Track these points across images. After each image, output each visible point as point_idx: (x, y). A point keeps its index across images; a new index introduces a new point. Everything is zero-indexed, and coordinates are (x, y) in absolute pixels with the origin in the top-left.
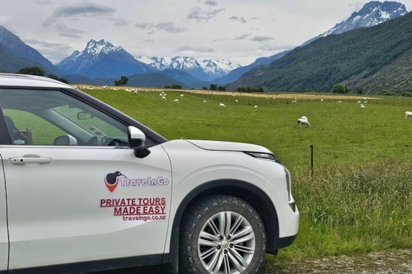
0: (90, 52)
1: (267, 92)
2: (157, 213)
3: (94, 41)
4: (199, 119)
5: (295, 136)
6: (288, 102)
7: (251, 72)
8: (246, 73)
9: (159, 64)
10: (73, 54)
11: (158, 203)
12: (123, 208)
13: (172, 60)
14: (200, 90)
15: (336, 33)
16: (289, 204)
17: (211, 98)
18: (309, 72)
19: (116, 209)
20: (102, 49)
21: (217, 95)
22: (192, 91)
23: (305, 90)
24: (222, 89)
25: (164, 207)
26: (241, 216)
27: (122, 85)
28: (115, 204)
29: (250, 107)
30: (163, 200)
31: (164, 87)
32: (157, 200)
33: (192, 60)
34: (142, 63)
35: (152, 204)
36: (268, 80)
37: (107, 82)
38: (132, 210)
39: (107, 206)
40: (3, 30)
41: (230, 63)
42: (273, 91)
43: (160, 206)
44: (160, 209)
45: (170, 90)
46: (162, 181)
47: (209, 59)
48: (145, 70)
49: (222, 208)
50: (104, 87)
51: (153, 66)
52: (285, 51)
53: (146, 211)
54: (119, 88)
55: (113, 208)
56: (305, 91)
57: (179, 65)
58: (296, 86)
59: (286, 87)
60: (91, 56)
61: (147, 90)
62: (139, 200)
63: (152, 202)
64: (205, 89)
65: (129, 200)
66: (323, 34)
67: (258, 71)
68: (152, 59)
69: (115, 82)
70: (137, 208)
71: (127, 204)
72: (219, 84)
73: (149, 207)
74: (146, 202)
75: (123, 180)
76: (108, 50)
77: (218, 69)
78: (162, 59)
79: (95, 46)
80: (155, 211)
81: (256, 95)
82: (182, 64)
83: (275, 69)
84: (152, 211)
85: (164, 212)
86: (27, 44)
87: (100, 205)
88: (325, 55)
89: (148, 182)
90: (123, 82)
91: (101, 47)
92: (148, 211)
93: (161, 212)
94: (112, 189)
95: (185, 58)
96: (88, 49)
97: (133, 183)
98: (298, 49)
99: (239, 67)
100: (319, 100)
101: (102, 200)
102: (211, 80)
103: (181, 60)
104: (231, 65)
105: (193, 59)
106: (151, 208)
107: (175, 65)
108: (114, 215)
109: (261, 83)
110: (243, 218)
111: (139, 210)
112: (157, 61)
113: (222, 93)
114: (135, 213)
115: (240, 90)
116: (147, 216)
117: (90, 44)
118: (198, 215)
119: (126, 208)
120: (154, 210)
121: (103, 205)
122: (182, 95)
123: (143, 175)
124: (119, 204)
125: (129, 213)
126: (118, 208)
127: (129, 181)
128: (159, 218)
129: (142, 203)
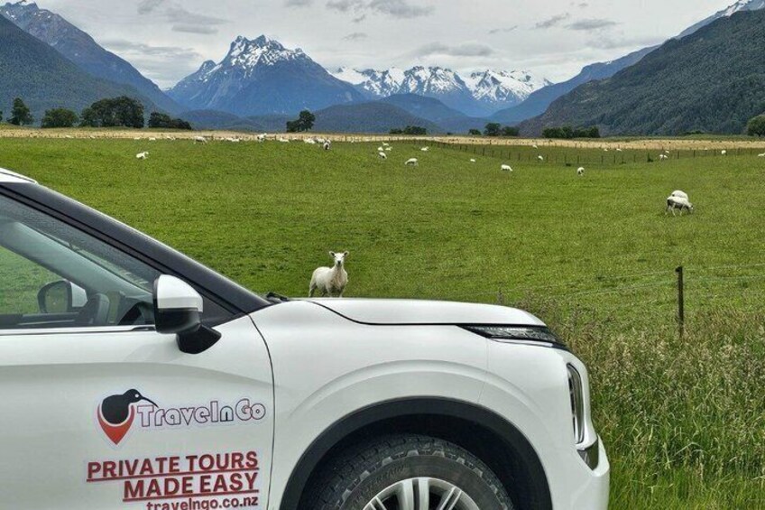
0: (237, 62)
1: (607, 137)
2: (236, 491)
3: (245, 39)
4: (456, 200)
5: (658, 236)
6: (650, 157)
7: (572, 94)
8: (562, 97)
9: (378, 83)
10: (201, 68)
11: (237, 466)
12: (147, 482)
13: (406, 73)
14: (464, 136)
15: (753, 8)
16: (579, 451)
17: (486, 153)
18: (696, 92)
19: (128, 485)
20: (262, 56)
21: (500, 146)
22: (447, 139)
23: (688, 131)
24: (512, 133)
25: (255, 474)
26: (454, 488)
27: (303, 130)
28: (126, 473)
29: (568, 170)
30: (252, 456)
31: (389, 130)
32: (237, 458)
33: (449, 74)
34: (342, 83)
35: (223, 469)
36: (608, 111)
37: (272, 124)
38: (172, 486)
39: (105, 479)
40: (58, 22)
41: (528, 78)
42: (620, 135)
43: (242, 473)
44: (244, 481)
45: (401, 138)
46: (248, 410)
47: (483, 70)
48: (350, 98)
49: (405, 470)
50: (262, 136)
51: (366, 87)
52: (646, 49)
53: (206, 487)
54: (295, 136)
55: (123, 482)
56: (689, 134)
57: (421, 85)
58: (669, 123)
59: (648, 125)
60: (238, 71)
61: (352, 139)
62: (188, 461)
63: (223, 464)
64: (475, 133)
65: (161, 460)
66: (725, 11)
67: (588, 94)
68: (363, 73)
69: (288, 123)
70: (184, 479)
71: (156, 471)
72: (504, 123)
73: (214, 477)
74: (207, 464)
75: (146, 410)
76: (275, 56)
77: (503, 91)
78: (385, 73)
79: (246, 51)
80: (232, 487)
81: (583, 144)
82: (426, 84)
83: (623, 88)
84: (224, 486)
85: (255, 488)
86: (107, 49)
87: (87, 478)
88: (730, 56)
89: (210, 414)
90: (305, 122)
91: (258, 52)
92: (211, 487)
93: (246, 486)
94: (116, 436)
95: (434, 70)
96: (233, 57)
97: (172, 417)
98: (671, 44)
99: (546, 84)
100: (716, 152)
101: (91, 465)
102: (487, 115)
103: (424, 74)
104: (530, 83)
105: (450, 71)
106: (220, 477)
107: (412, 85)
108: (124, 500)
109: (594, 117)
110: (461, 492)
111: (190, 485)
112: (374, 77)
113: (510, 142)
114: (180, 492)
115: (550, 134)
116: (210, 498)
117: (236, 47)
118: (343, 491)
119: (154, 482)
120: (228, 483)
121: (95, 476)
122: (425, 149)
123: (199, 396)
124: (137, 472)
125: (163, 494)
126: (134, 482)
127: (161, 413)
128: (241, 502)
129: (197, 468)
